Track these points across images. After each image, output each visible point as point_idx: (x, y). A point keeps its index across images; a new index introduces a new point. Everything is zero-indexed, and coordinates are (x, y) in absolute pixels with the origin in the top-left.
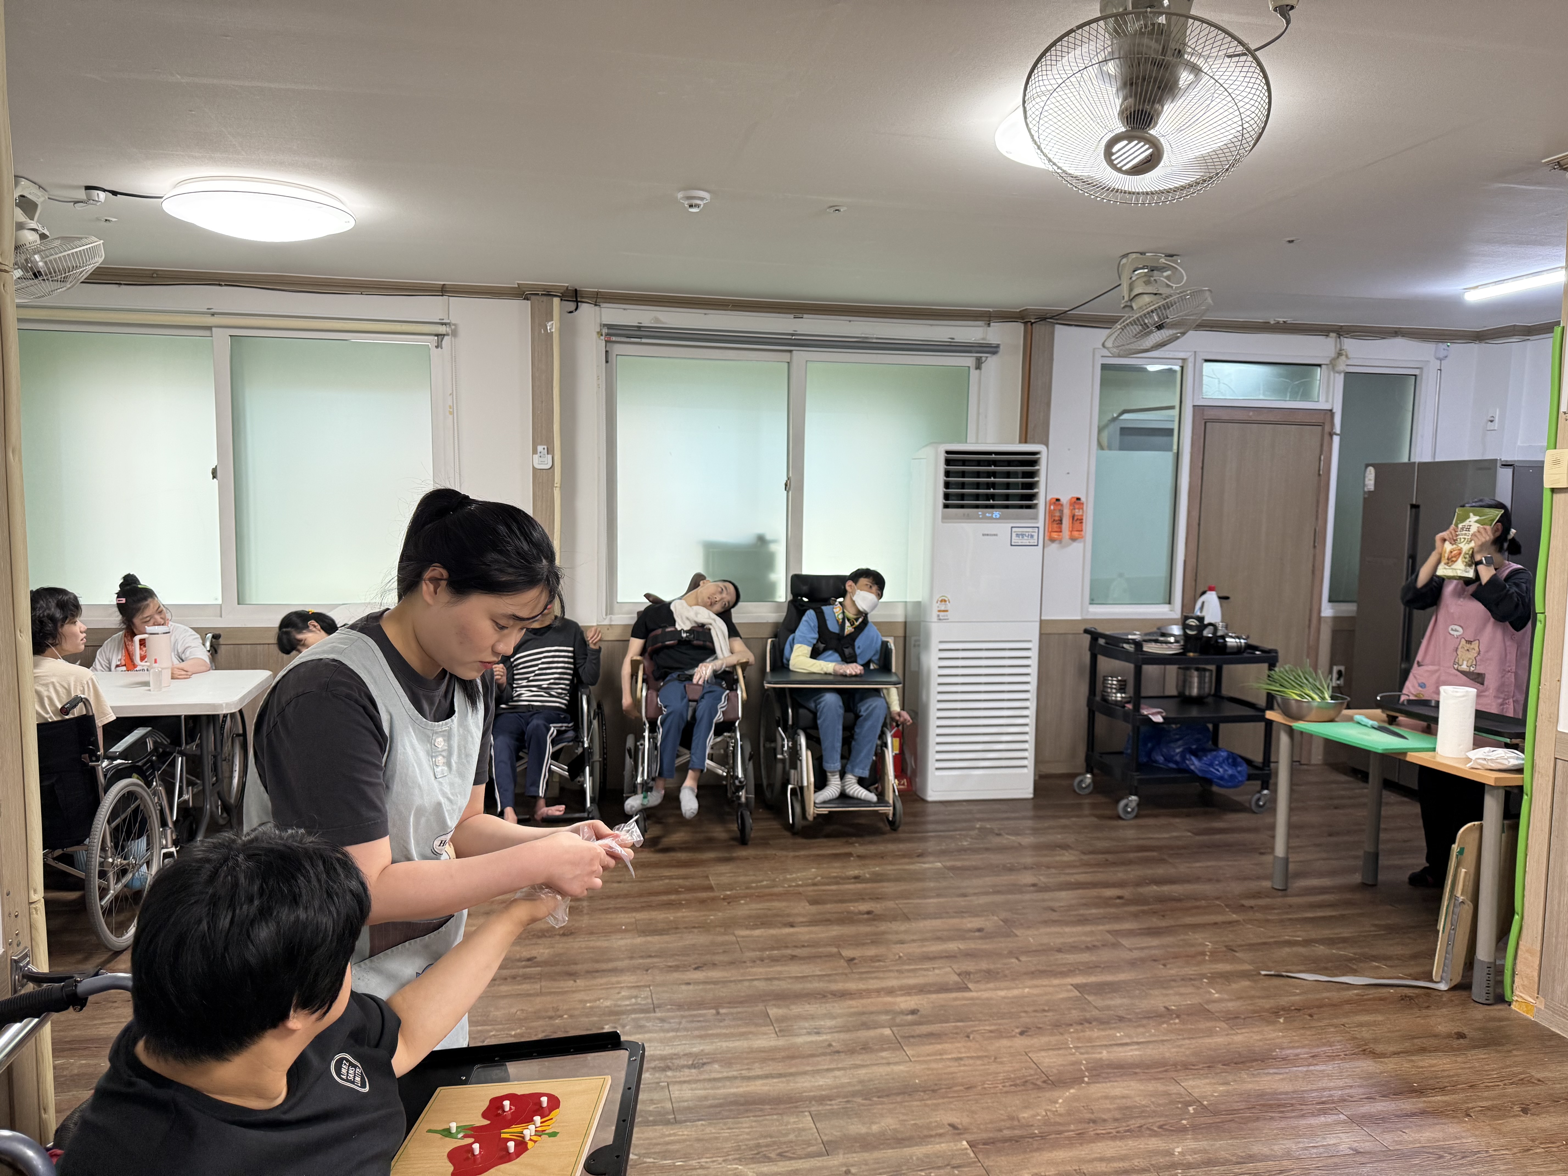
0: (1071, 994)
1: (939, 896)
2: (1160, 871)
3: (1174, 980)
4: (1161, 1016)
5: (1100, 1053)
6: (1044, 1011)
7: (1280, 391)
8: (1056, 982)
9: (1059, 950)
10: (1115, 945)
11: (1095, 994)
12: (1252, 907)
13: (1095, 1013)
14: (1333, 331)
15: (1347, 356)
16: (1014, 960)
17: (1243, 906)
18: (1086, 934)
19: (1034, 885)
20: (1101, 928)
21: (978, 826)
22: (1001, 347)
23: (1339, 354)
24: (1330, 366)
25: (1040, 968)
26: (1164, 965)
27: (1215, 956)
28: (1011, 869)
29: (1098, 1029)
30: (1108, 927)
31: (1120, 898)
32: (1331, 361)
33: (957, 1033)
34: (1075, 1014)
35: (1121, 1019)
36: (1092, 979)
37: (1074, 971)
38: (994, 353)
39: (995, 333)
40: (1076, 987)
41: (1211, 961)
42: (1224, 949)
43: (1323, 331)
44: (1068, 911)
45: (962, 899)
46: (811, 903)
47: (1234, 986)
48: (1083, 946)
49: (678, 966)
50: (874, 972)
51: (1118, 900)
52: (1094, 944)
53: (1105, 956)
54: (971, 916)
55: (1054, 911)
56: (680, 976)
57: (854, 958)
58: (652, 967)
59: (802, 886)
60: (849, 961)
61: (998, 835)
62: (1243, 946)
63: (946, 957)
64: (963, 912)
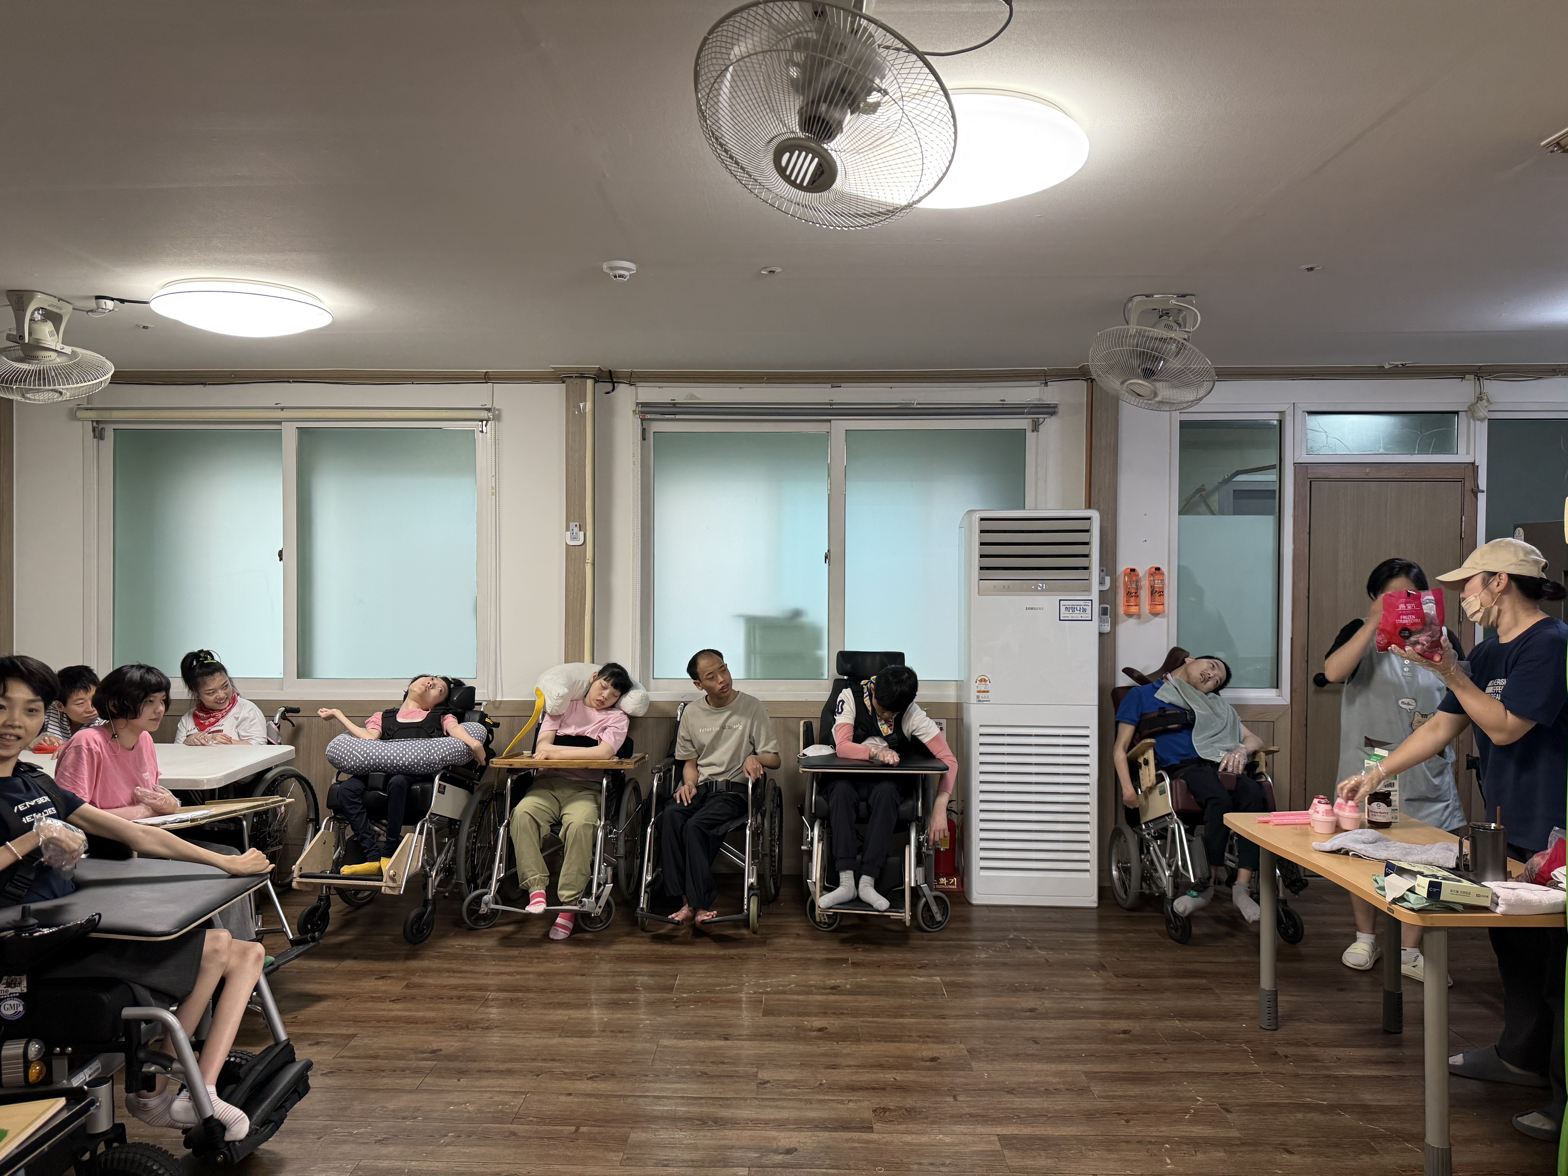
0: (990, 1148)
1: (913, 1016)
2: (1197, 1002)
3: (1128, 1142)
6: (944, 1164)
7: (1406, 443)
8: (981, 1129)
9: (1011, 1091)
10: (1083, 1091)
11: (1018, 1150)
12: (1286, 1057)
14: (1470, 373)
15: (1488, 401)
16: (950, 1099)
17: (1276, 1054)
18: (1056, 1074)
19: (1032, 1010)
20: (1077, 1067)
21: (1011, 936)
22: (1060, 408)
23: (1480, 399)
24: (1469, 413)
25: (972, 1110)
26: (1127, 1121)
27: (1201, 1116)
28: (1015, 989)
30: (1089, 1067)
31: (1125, 1032)
32: (1469, 407)
36: (1026, 1131)
37: (1013, 1118)
38: (1052, 414)
39: (1052, 393)
40: (1002, 1138)
41: (1189, 1122)
42: (1218, 1107)
43: (1460, 373)
44: (1052, 1043)
45: (937, 1021)
46: (766, 1013)
47: (1200, 1156)
48: (1042, 1089)
49: (573, 1074)
50: (780, 1099)
51: (1121, 1036)
52: (1058, 1086)
53: (1060, 1103)
54: (933, 1042)
55: (1036, 1042)
56: (567, 1084)
57: (768, 1082)
58: (546, 1072)
59: (767, 993)
60: (761, 1084)
61: (1028, 948)
62: (1242, 1106)
63: (874, 1089)
64: (928, 1037)
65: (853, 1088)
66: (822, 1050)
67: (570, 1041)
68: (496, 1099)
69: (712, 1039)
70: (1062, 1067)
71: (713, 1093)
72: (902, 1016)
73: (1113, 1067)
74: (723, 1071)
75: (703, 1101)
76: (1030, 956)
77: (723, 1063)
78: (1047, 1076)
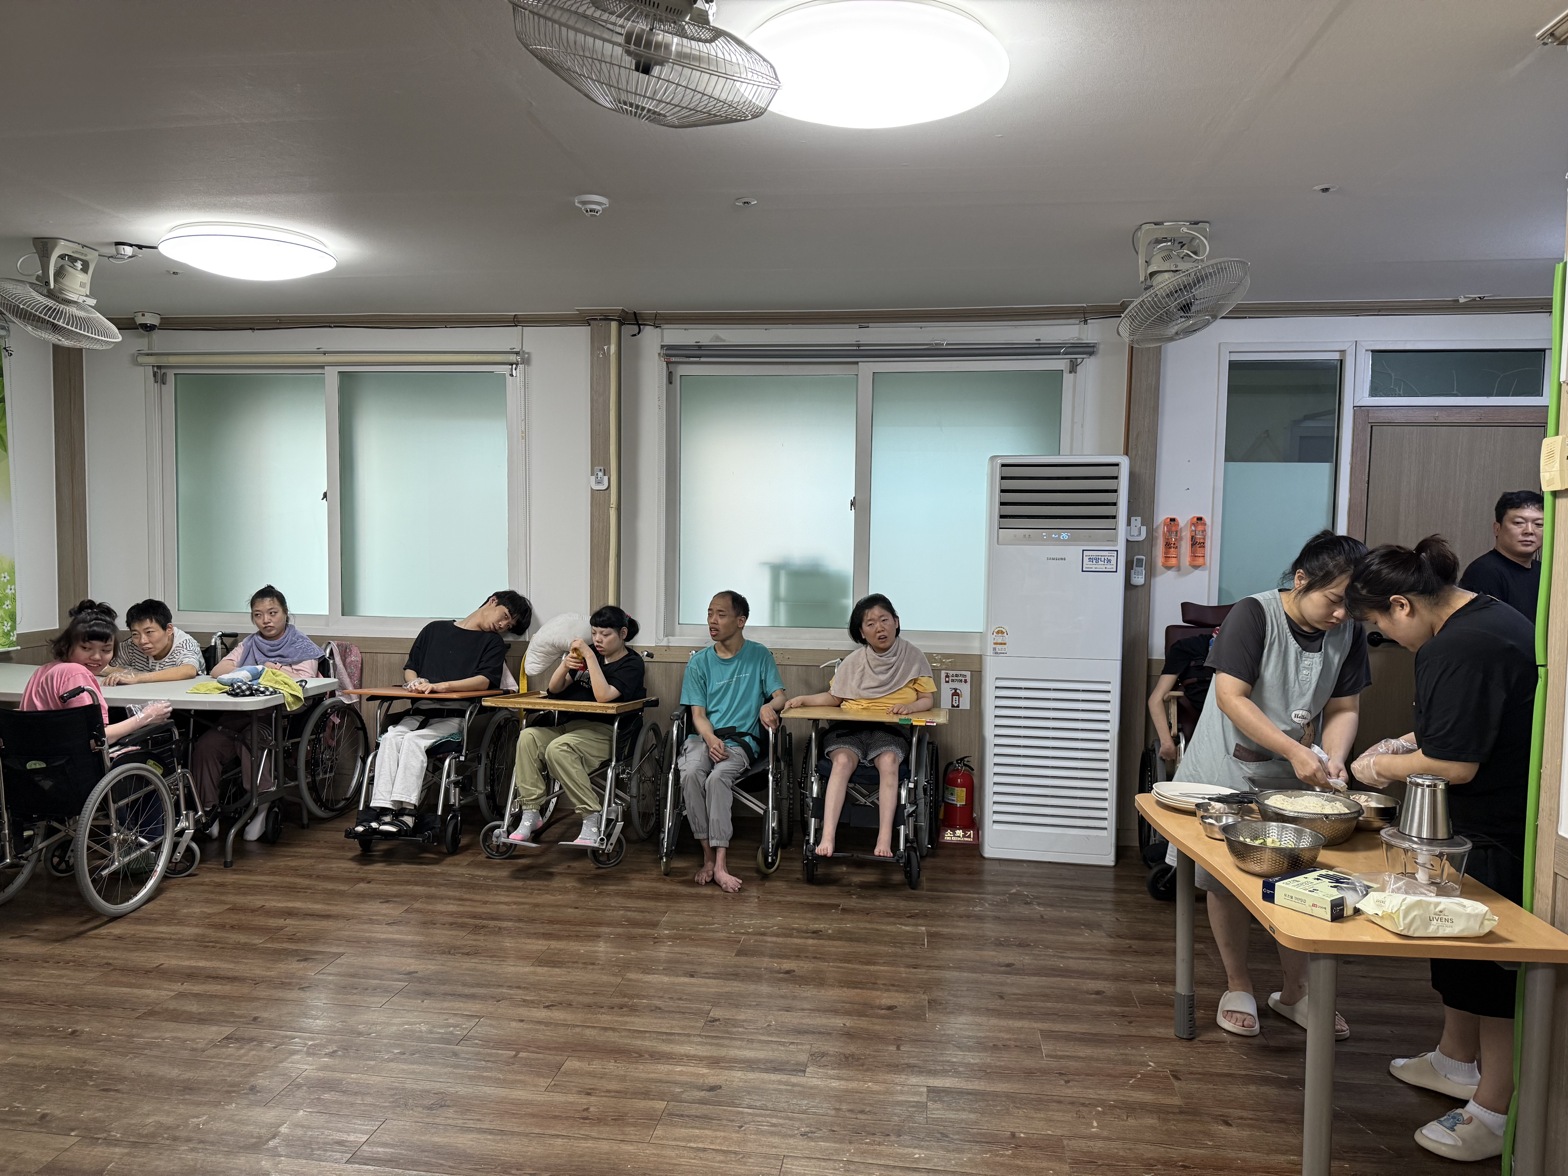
0: (914, 1098)
1: (885, 964)
3: (1060, 1102)
4: (996, 1142)
6: (863, 1112)
8: (913, 1080)
10: (1031, 1049)
11: (944, 1103)
13: (920, 1125)
16: (893, 1048)
18: (1010, 1030)
19: (1009, 965)
20: (1035, 1025)
21: (1014, 891)
22: (1100, 347)
25: (912, 1061)
27: (1147, 1082)
28: (998, 944)
29: (901, 1145)
30: (1046, 1026)
31: (1098, 993)
34: (893, 1122)
35: (943, 1137)
36: (959, 1084)
37: (950, 1071)
38: (1092, 354)
39: (1092, 331)
40: (931, 1090)
41: (1132, 1086)
42: (1168, 1073)
44: (1018, 999)
45: (908, 970)
46: (739, 953)
47: (1131, 1122)
48: (991, 1044)
49: (532, 1002)
50: (722, 1038)
51: (1093, 996)
52: (1008, 1043)
53: (1005, 1059)
54: (897, 991)
55: (1002, 997)
56: (523, 1012)
57: (719, 1020)
58: (507, 999)
59: (748, 933)
60: (710, 1021)
61: (1027, 903)
62: (1195, 1074)
63: (820, 1033)
64: (893, 985)
65: (800, 1031)
66: (783, 991)
67: (539, 970)
68: (451, 1021)
69: (678, 976)
70: (1018, 1024)
71: (661, 1027)
72: (874, 964)
73: (1072, 1027)
74: (679, 1007)
75: (647, 1035)
76: (1025, 911)
77: (680, 999)
78: (1000, 1032)
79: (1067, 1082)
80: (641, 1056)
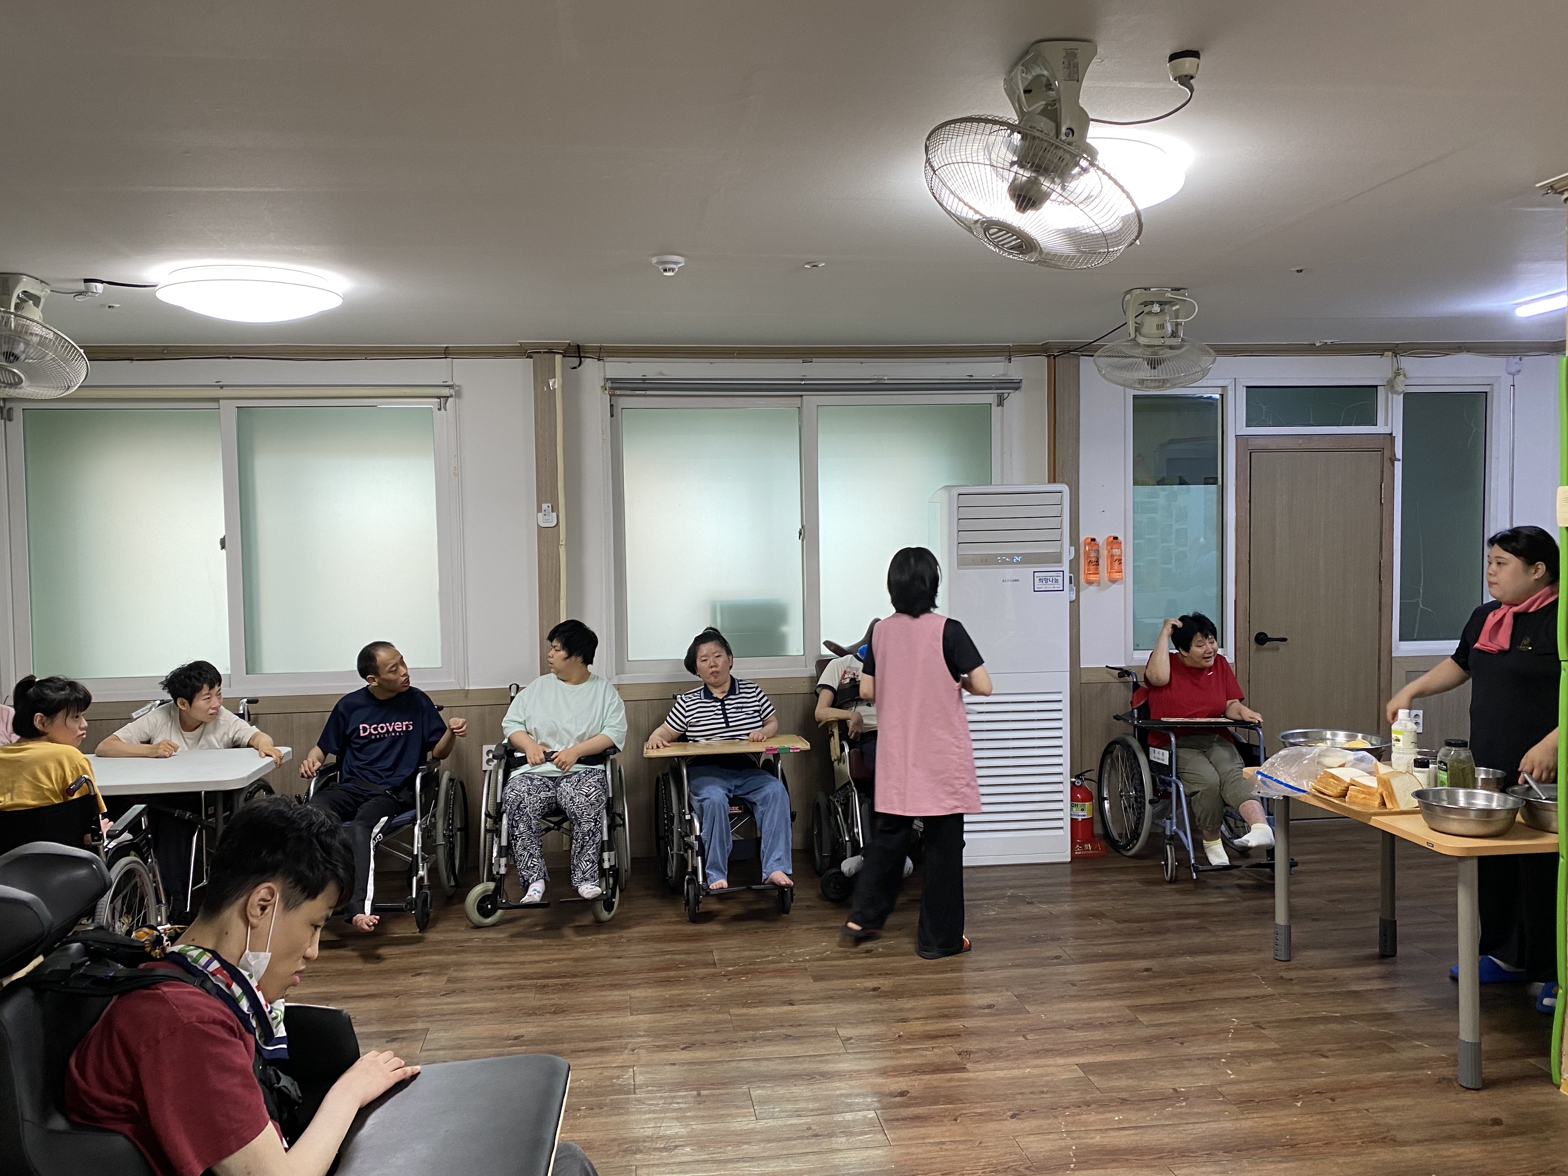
0: (1073, 1075)
2: (1197, 940)
3: (1189, 1060)
4: (1168, 1098)
5: (1092, 1138)
6: (1043, 1092)
8: (1060, 1061)
9: (1071, 1028)
10: (1133, 1022)
11: (1100, 1075)
12: (1291, 980)
13: (1097, 1095)
14: (1388, 350)
15: (1404, 376)
16: (1021, 1038)
17: (1282, 978)
18: (1103, 1010)
19: (1057, 957)
20: (1120, 1003)
21: (1009, 894)
22: (1024, 382)
23: (1397, 374)
24: (1388, 387)
25: (1045, 1046)
27: (1239, 1034)
28: (1034, 941)
29: (1096, 1113)
30: (1128, 1002)
31: (1147, 970)
32: (1387, 383)
33: (944, 1116)
34: (1075, 1096)
35: (1124, 1101)
36: (1101, 1058)
37: (1083, 1049)
38: (1017, 389)
39: (1016, 368)
40: (1082, 1066)
41: (1233, 1039)
42: (1252, 1026)
43: (1379, 350)
44: (1089, 984)
46: (816, 979)
47: (1254, 1067)
48: (1097, 1023)
49: (665, 1046)
50: (870, 1052)
51: (1145, 973)
52: (1110, 1020)
53: (1119, 1033)
54: (982, 993)
55: (1074, 985)
56: (667, 1056)
57: (851, 1038)
58: (639, 1047)
59: (808, 961)
60: (845, 1040)
61: (1029, 903)
62: (1272, 1022)
63: (949, 1036)
64: (975, 988)
65: (930, 1037)
66: (885, 1007)
68: (606, 1074)
69: (778, 1006)
70: (1106, 1004)
71: (806, 1051)
73: (1150, 1000)
74: (805, 1032)
75: (800, 1059)
76: (1034, 910)
77: (800, 1025)
78: (1097, 1012)
79: (1182, 1043)
80: (814, 1078)
